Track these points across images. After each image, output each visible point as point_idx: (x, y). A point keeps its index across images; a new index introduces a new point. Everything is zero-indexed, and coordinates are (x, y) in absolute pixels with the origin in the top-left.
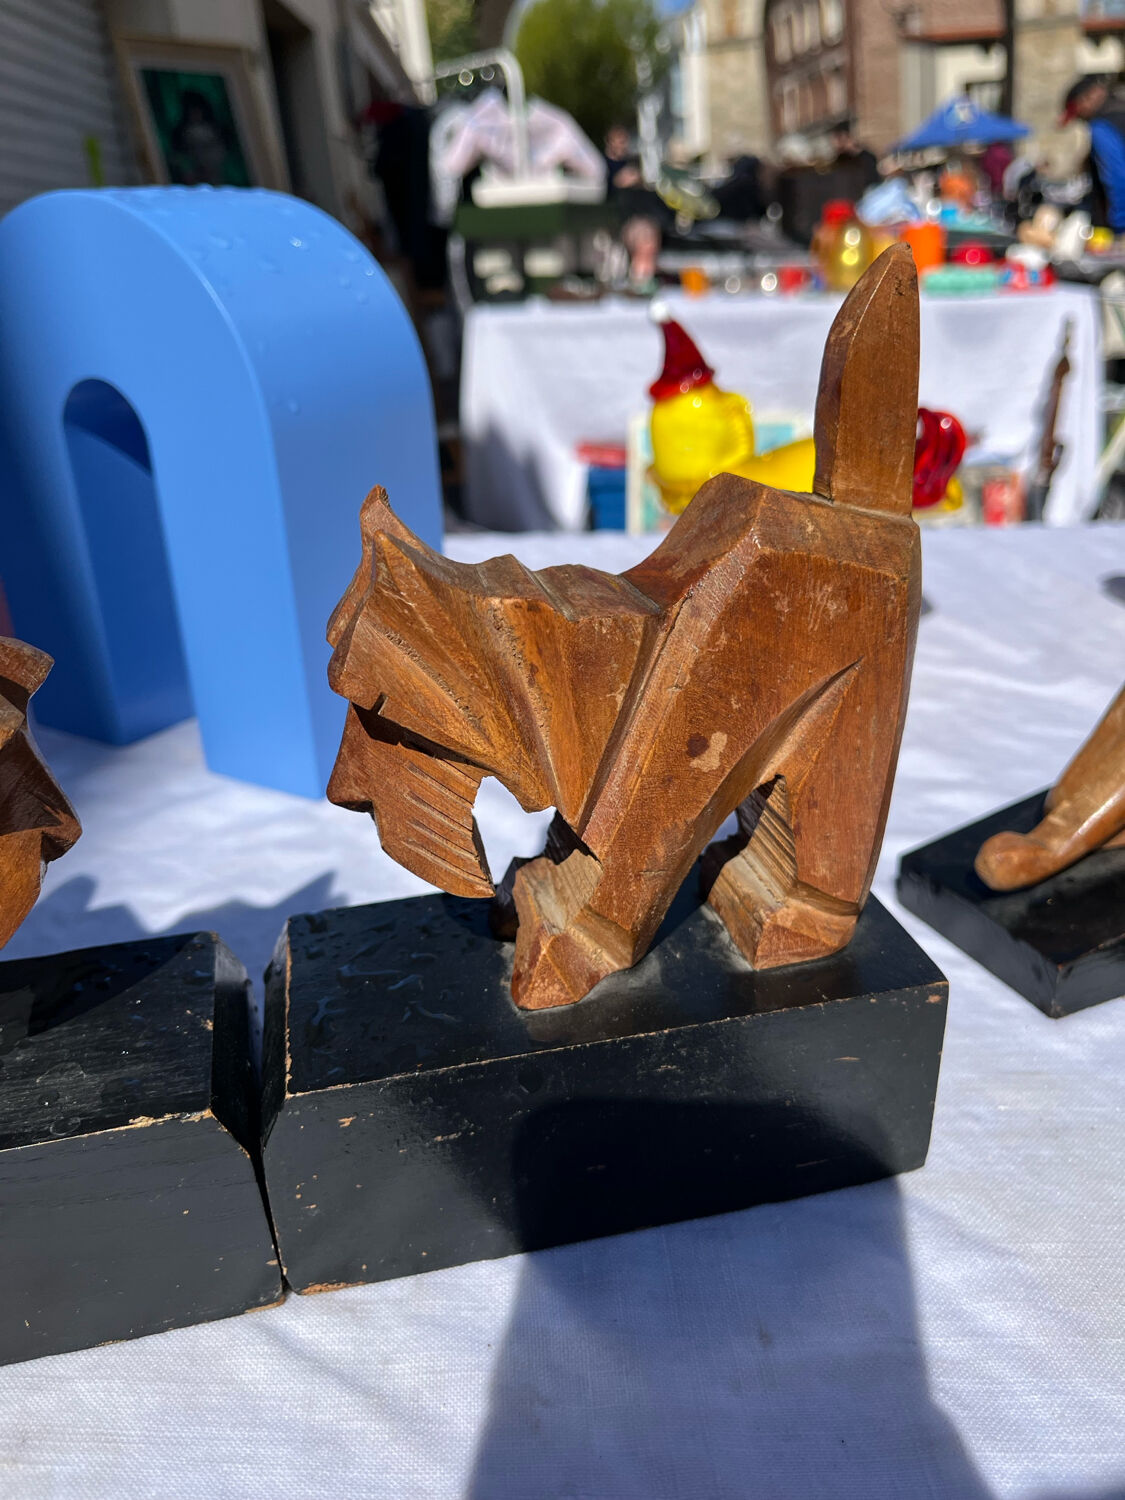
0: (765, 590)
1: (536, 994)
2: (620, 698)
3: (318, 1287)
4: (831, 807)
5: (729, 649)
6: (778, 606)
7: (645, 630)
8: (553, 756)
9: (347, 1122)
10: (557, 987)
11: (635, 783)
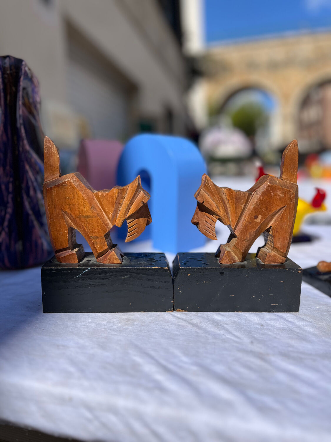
0: (269, 191)
1: (224, 261)
2: (243, 206)
3: (179, 310)
4: (280, 233)
5: (262, 200)
6: (271, 194)
7: (248, 195)
8: (231, 216)
9: (189, 275)
10: (228, 260)
11: (245, 222)
